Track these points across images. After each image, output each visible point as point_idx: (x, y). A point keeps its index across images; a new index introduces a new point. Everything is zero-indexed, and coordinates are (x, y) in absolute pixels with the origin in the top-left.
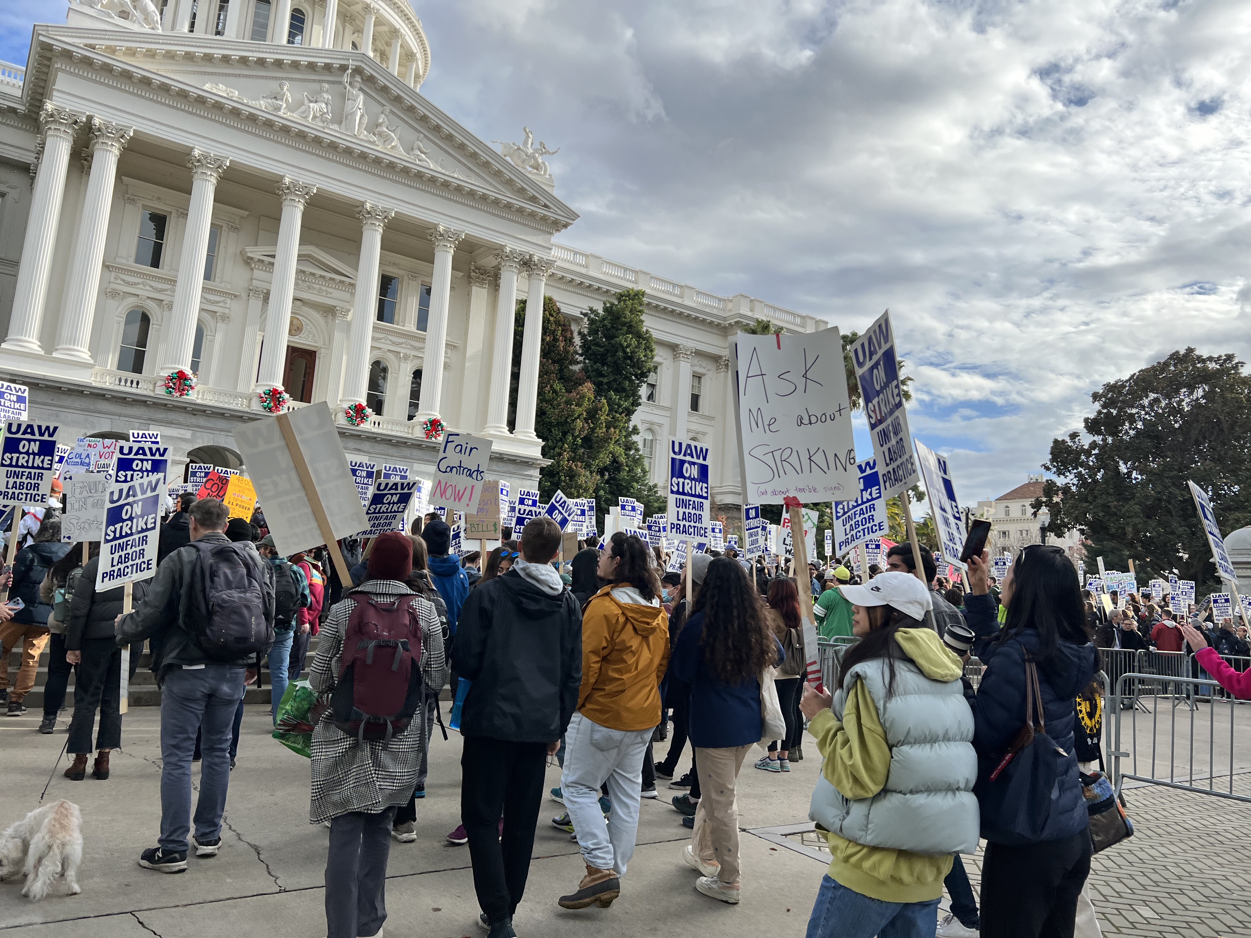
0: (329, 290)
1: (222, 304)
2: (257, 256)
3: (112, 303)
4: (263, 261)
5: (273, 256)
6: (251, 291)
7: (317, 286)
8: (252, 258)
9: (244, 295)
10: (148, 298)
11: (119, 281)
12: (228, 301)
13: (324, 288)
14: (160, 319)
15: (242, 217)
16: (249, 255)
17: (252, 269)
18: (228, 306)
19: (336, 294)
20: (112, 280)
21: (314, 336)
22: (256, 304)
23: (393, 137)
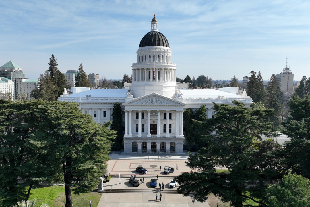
1: (145, 122)
3: (135, 124)
7: (156, 117)
9: (147, 120)
11: (135, 122)
23: (159, 102)
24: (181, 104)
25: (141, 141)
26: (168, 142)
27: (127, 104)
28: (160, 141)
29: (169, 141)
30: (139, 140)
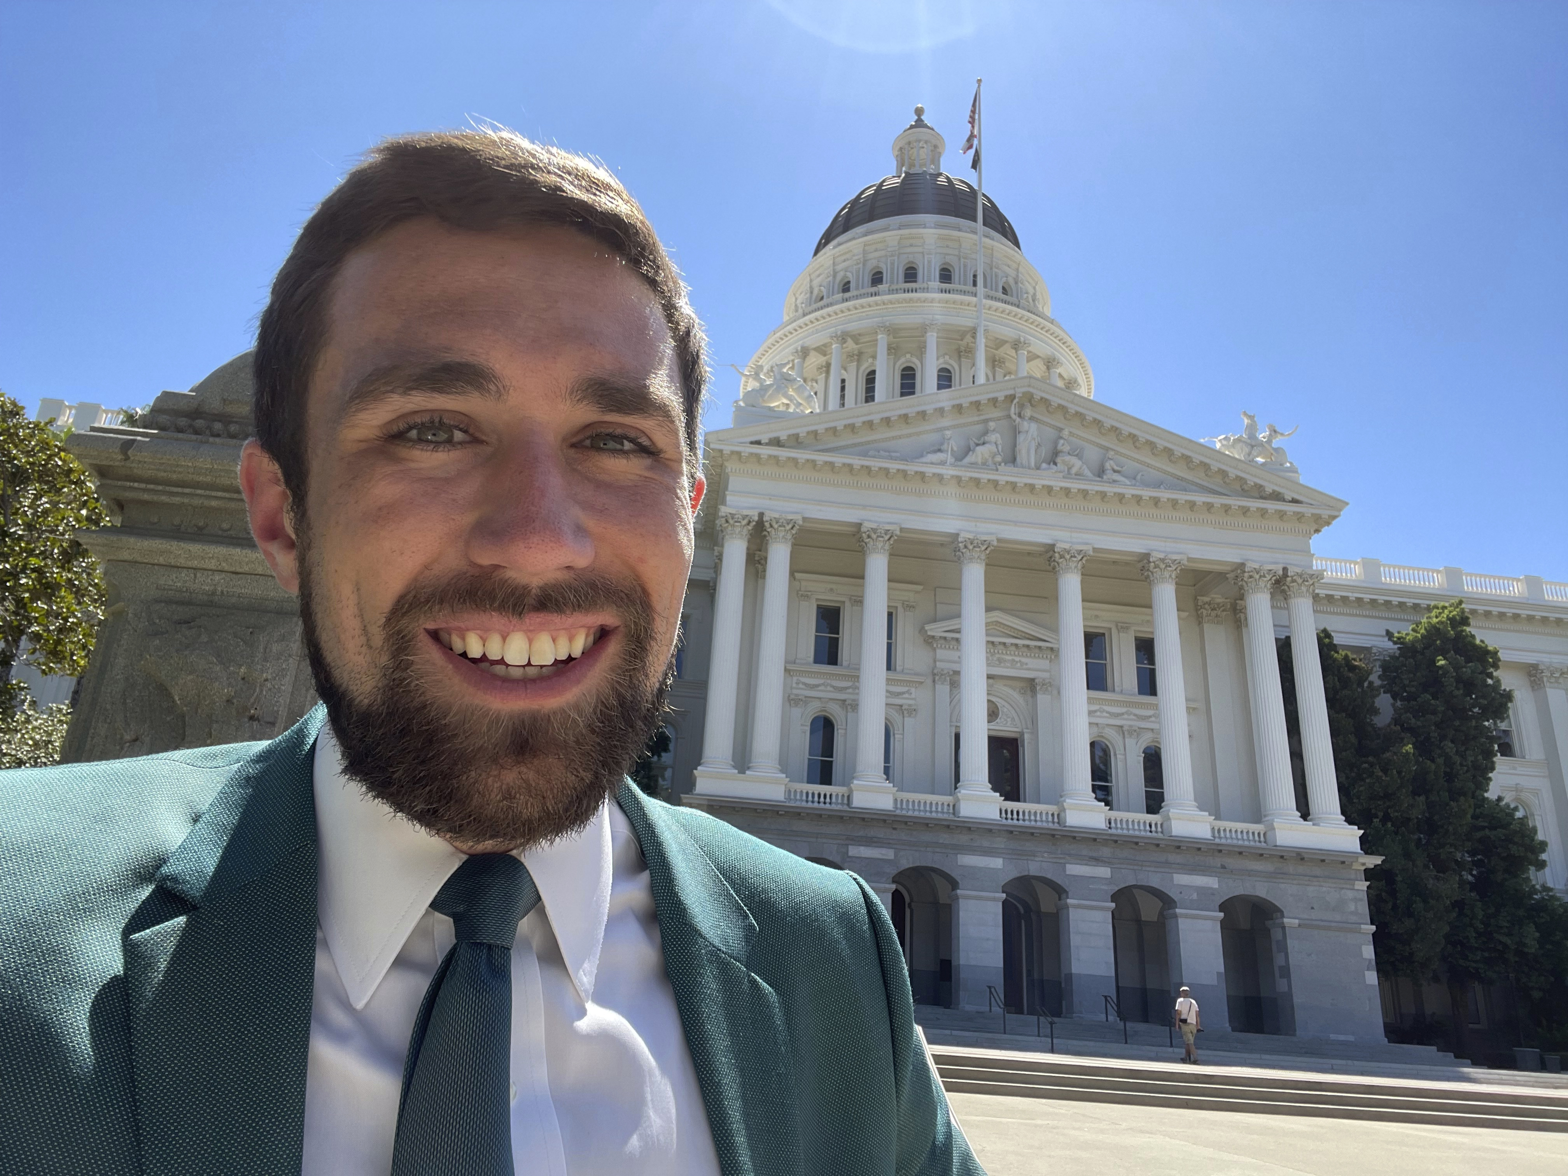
0: (1024, 660)
1: (906, 696)
2: (938, 633)
3: (796, 712)
4: (945, 638)
5: (958, 631)
6: (935, 676)
7: (1010, 658)
8: (933, 637)
9: (929, 681)
10: (831, 699)
11: (801, 686)
12: (913, 690)
13: (1017, 659)
14: (844, 724)
15: (917, 592)
16: (929, 633)
17: (934, 650)
18: (913, 696)
19: (1033, 663)
20: (794, 685)
21: (1013, 719)
22: (943, 689)
23: (1077, 464)
24: (1295, 501)
25: (889, 854)
26: (1202, 891)
27: (758, 443)
28: (1104, 872)
29: (1211, 882)
30: (869, 842)
